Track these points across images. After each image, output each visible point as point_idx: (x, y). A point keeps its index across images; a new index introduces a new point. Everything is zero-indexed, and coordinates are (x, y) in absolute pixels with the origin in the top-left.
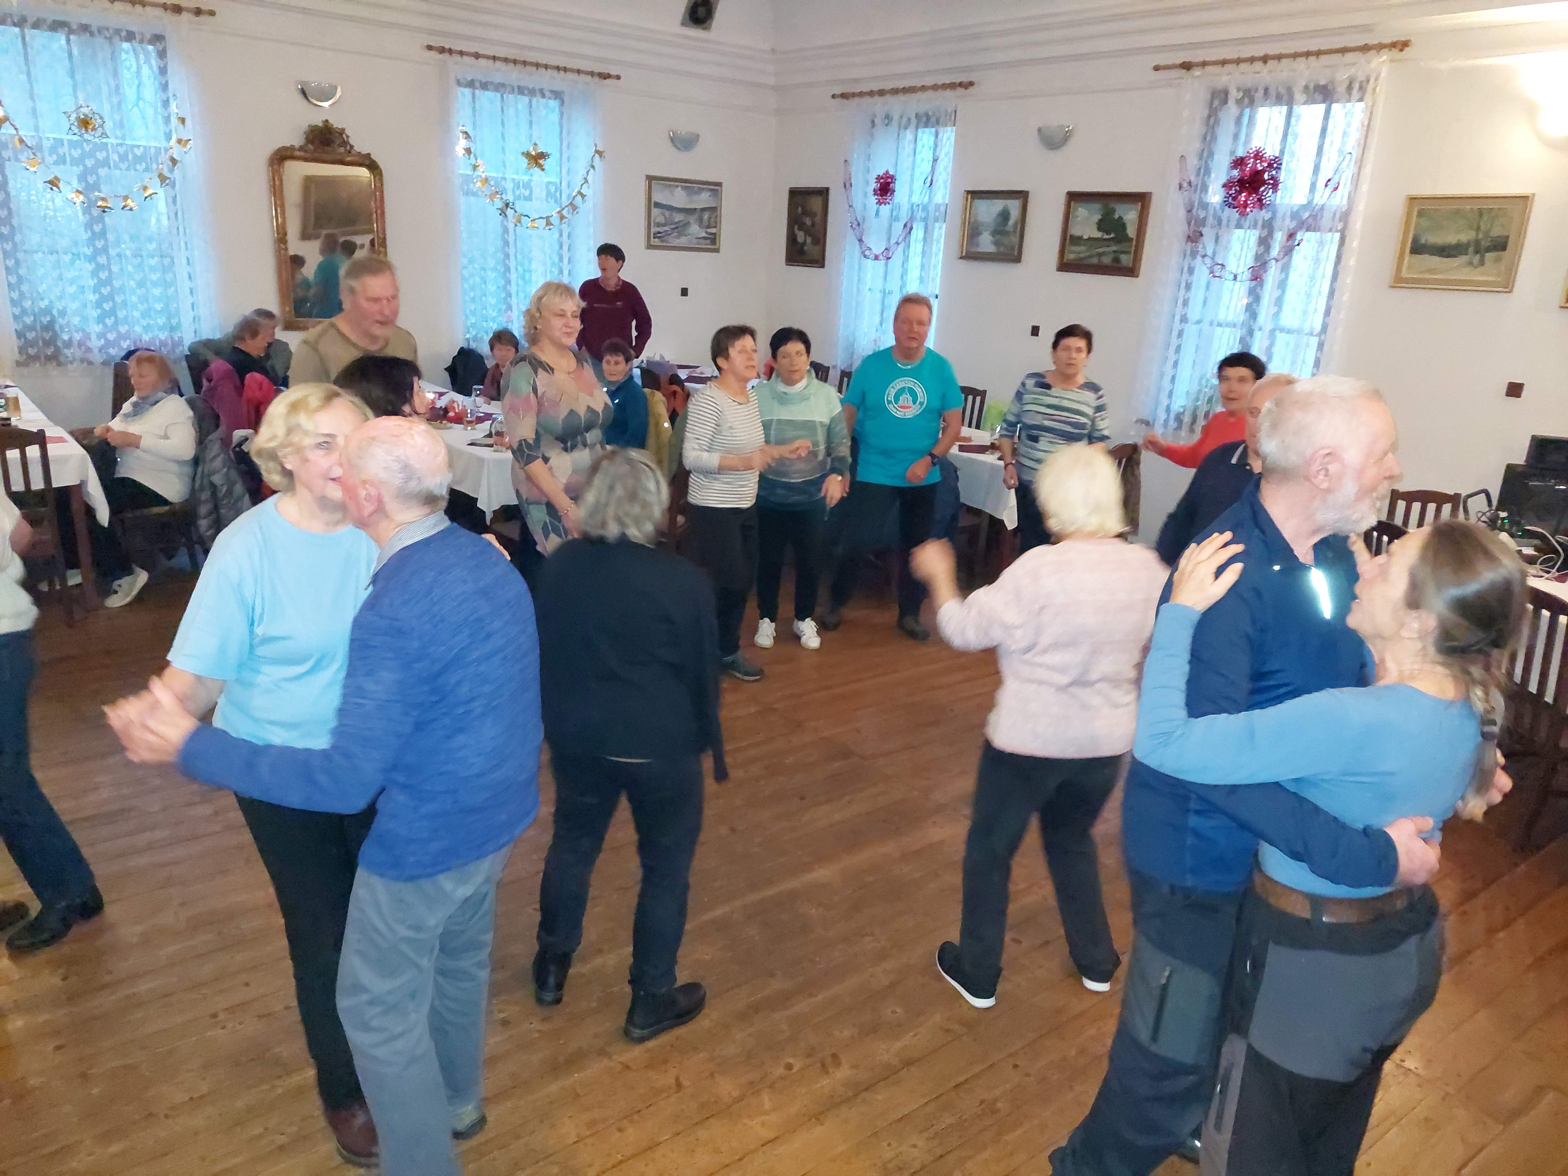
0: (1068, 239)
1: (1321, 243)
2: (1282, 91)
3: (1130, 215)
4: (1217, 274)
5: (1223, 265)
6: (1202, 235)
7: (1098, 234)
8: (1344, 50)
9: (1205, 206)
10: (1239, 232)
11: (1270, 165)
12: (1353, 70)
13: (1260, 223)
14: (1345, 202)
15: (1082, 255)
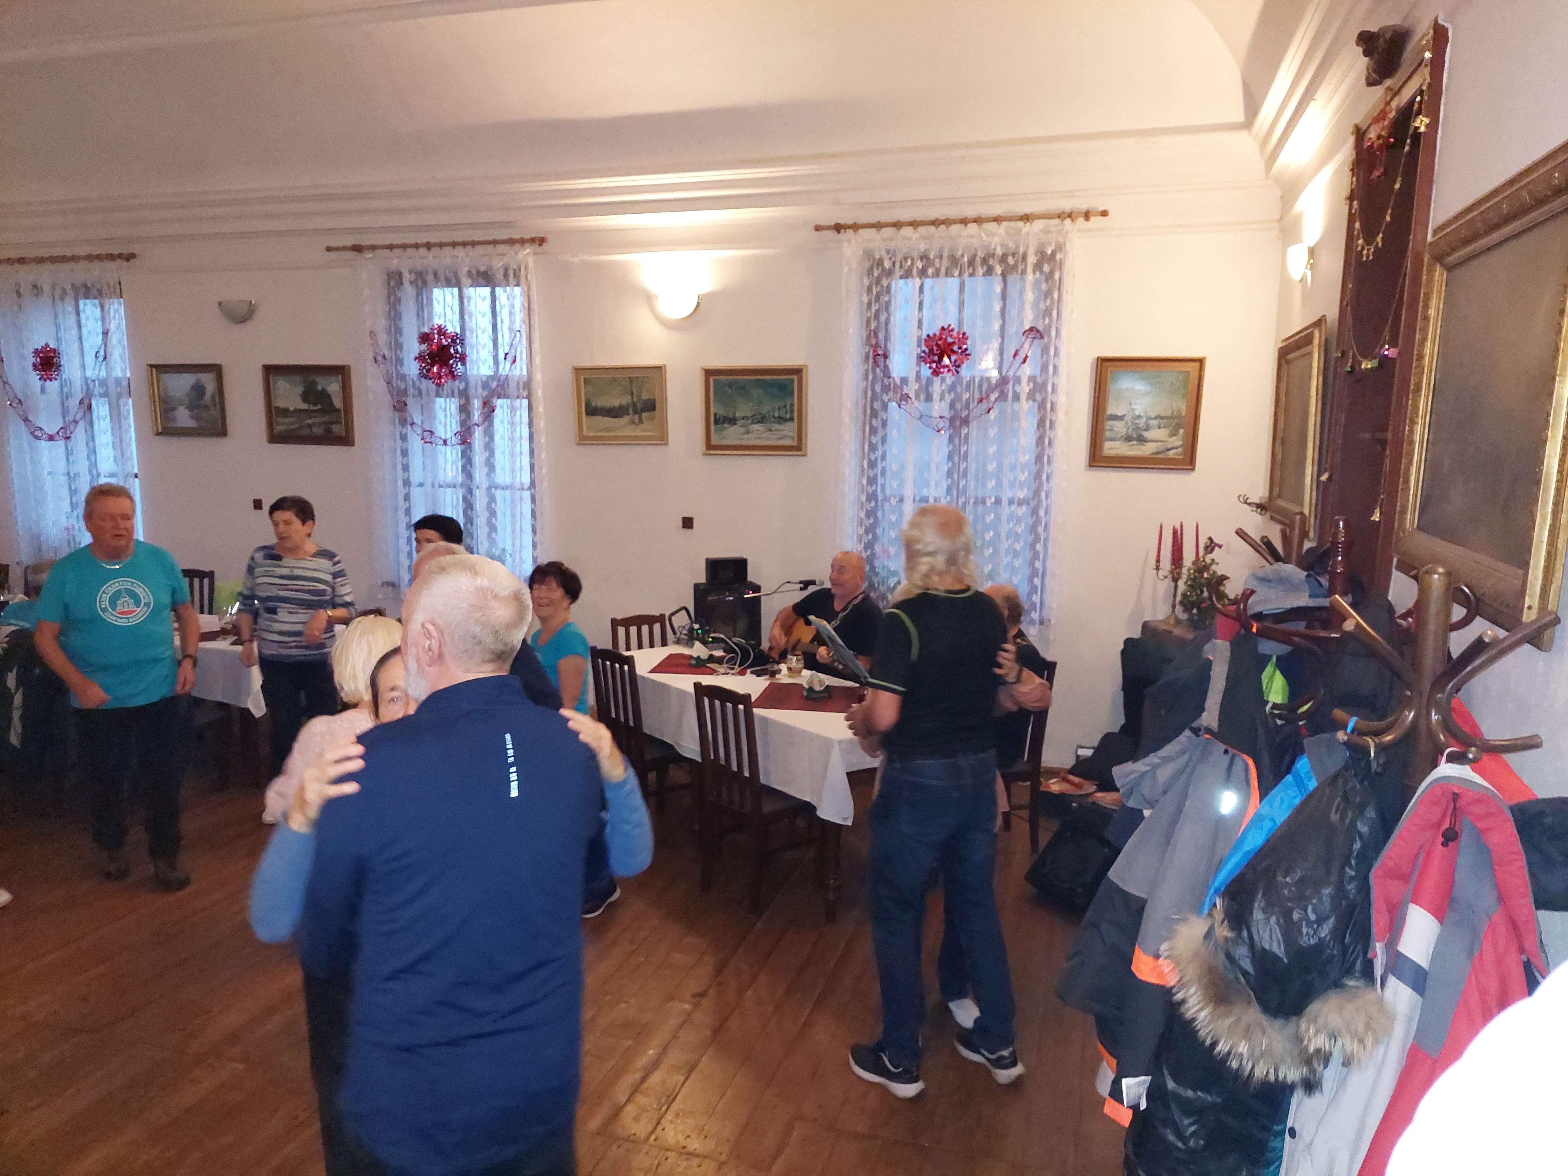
0: (273, 413)
1: (513, 409)
2: (451, 276)
3: (333, 387)
4: (428, 440)
5: (432, 432)
6: (406, 405)
7: (305, 406)
8: (494, 242)
9: (403, 377)
10: (440, 401)
11: (454, 341)
12: (506, 260)
13: (456, 392)
14: (525, 372)
15: (292, 427)
